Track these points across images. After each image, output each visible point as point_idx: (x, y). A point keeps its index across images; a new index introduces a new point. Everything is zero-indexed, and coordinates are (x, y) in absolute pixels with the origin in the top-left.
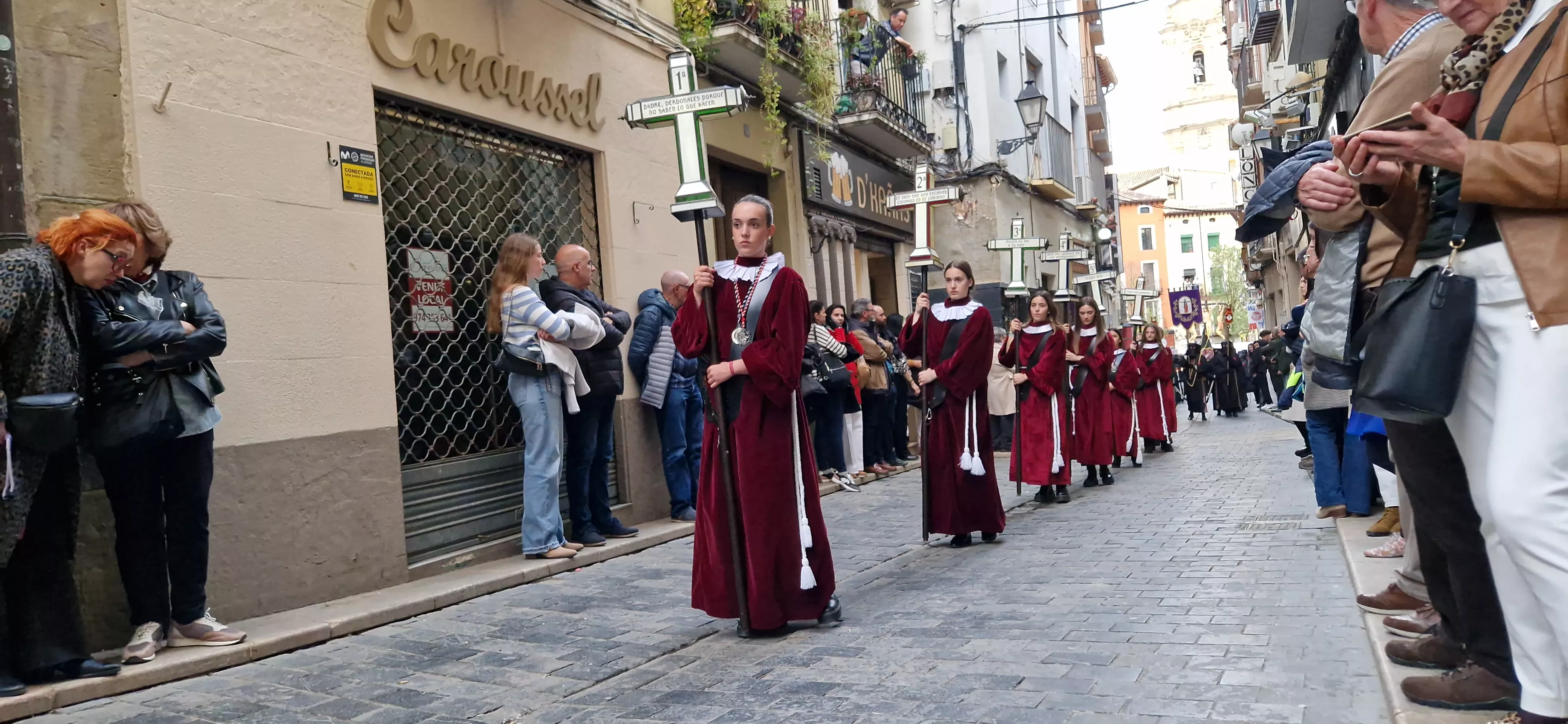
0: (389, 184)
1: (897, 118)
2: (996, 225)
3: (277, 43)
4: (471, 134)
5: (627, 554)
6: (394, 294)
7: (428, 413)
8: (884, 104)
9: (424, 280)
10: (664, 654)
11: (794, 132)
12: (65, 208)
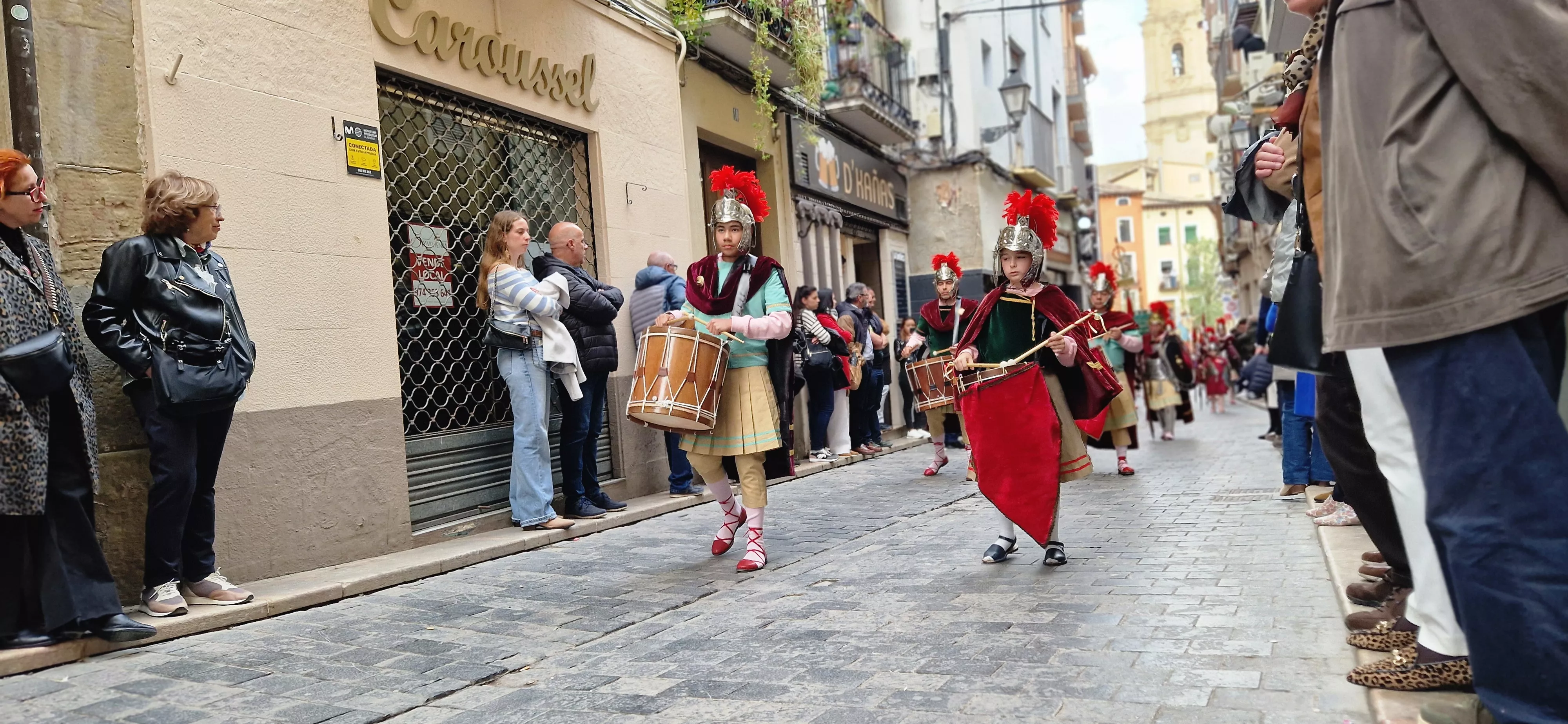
0: (391, 160)
1: (883, 104)
2: (979, 213)
3: (283, 19)
4: (469, 113)
5: (623, 526)
6: (397, 269)
7: (429, 385)
8: (870, 90)
9: (424, 256)
10: (668, 610)
11: (782, 116)
12: (81, 177)
